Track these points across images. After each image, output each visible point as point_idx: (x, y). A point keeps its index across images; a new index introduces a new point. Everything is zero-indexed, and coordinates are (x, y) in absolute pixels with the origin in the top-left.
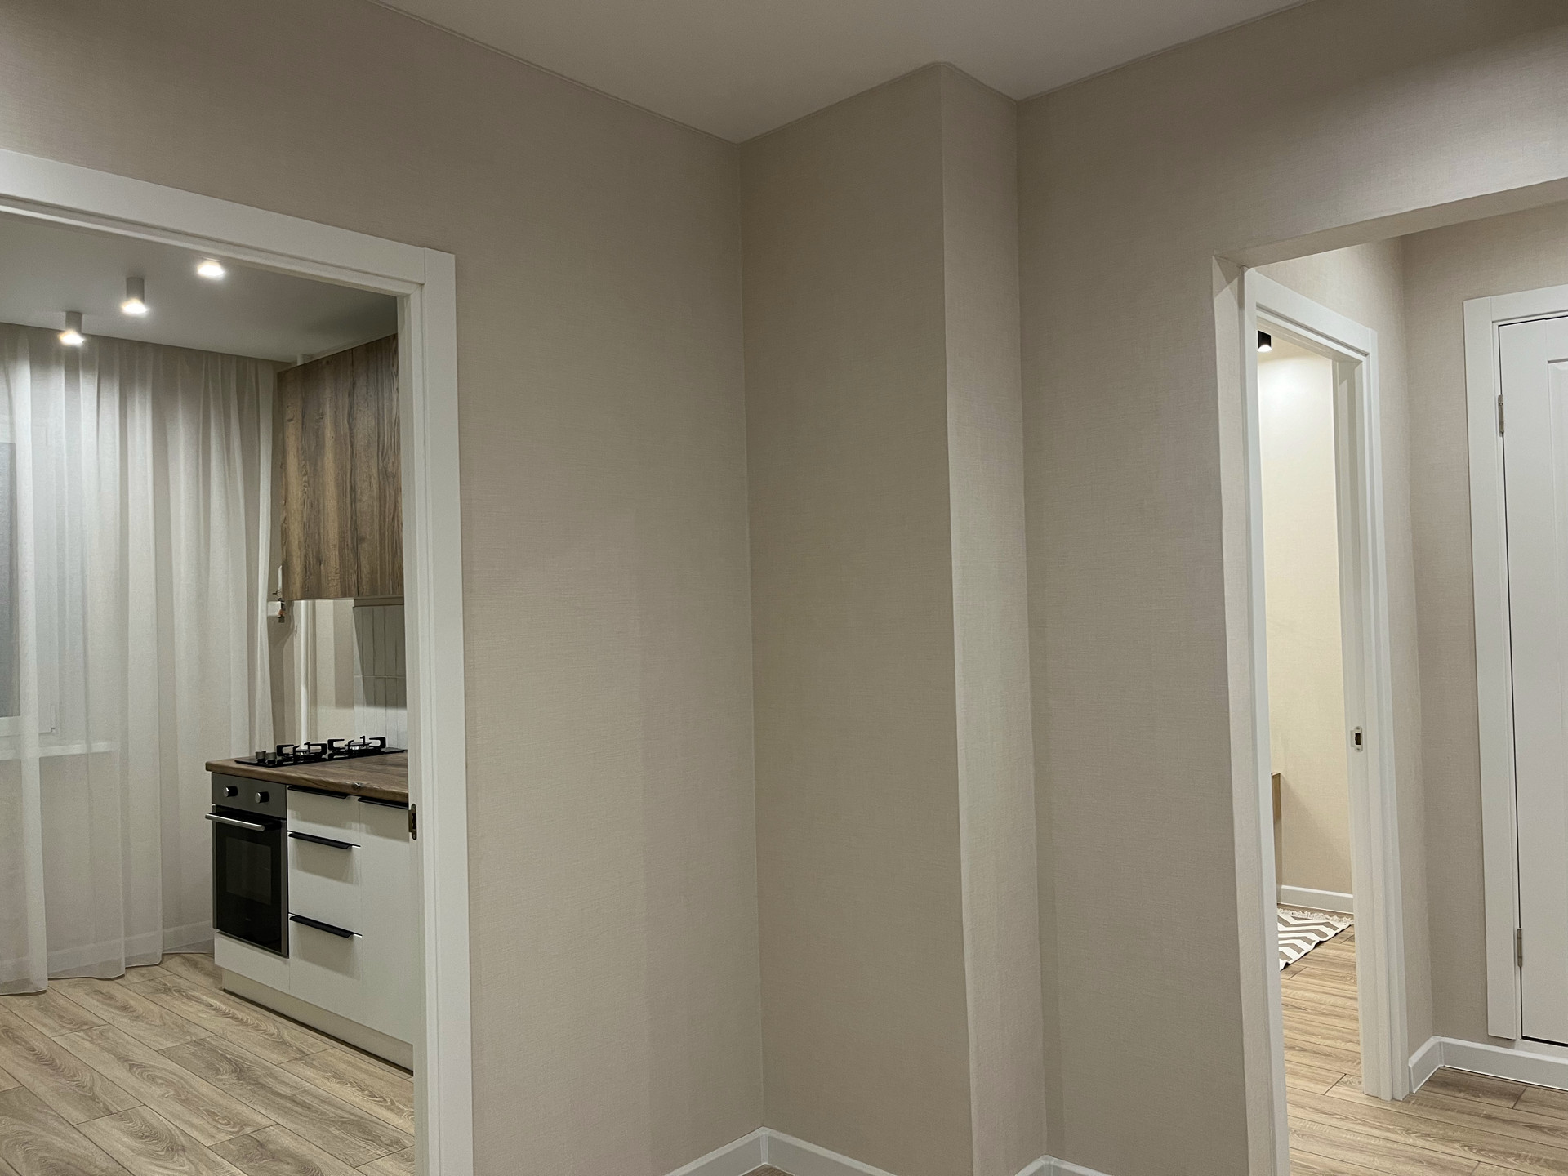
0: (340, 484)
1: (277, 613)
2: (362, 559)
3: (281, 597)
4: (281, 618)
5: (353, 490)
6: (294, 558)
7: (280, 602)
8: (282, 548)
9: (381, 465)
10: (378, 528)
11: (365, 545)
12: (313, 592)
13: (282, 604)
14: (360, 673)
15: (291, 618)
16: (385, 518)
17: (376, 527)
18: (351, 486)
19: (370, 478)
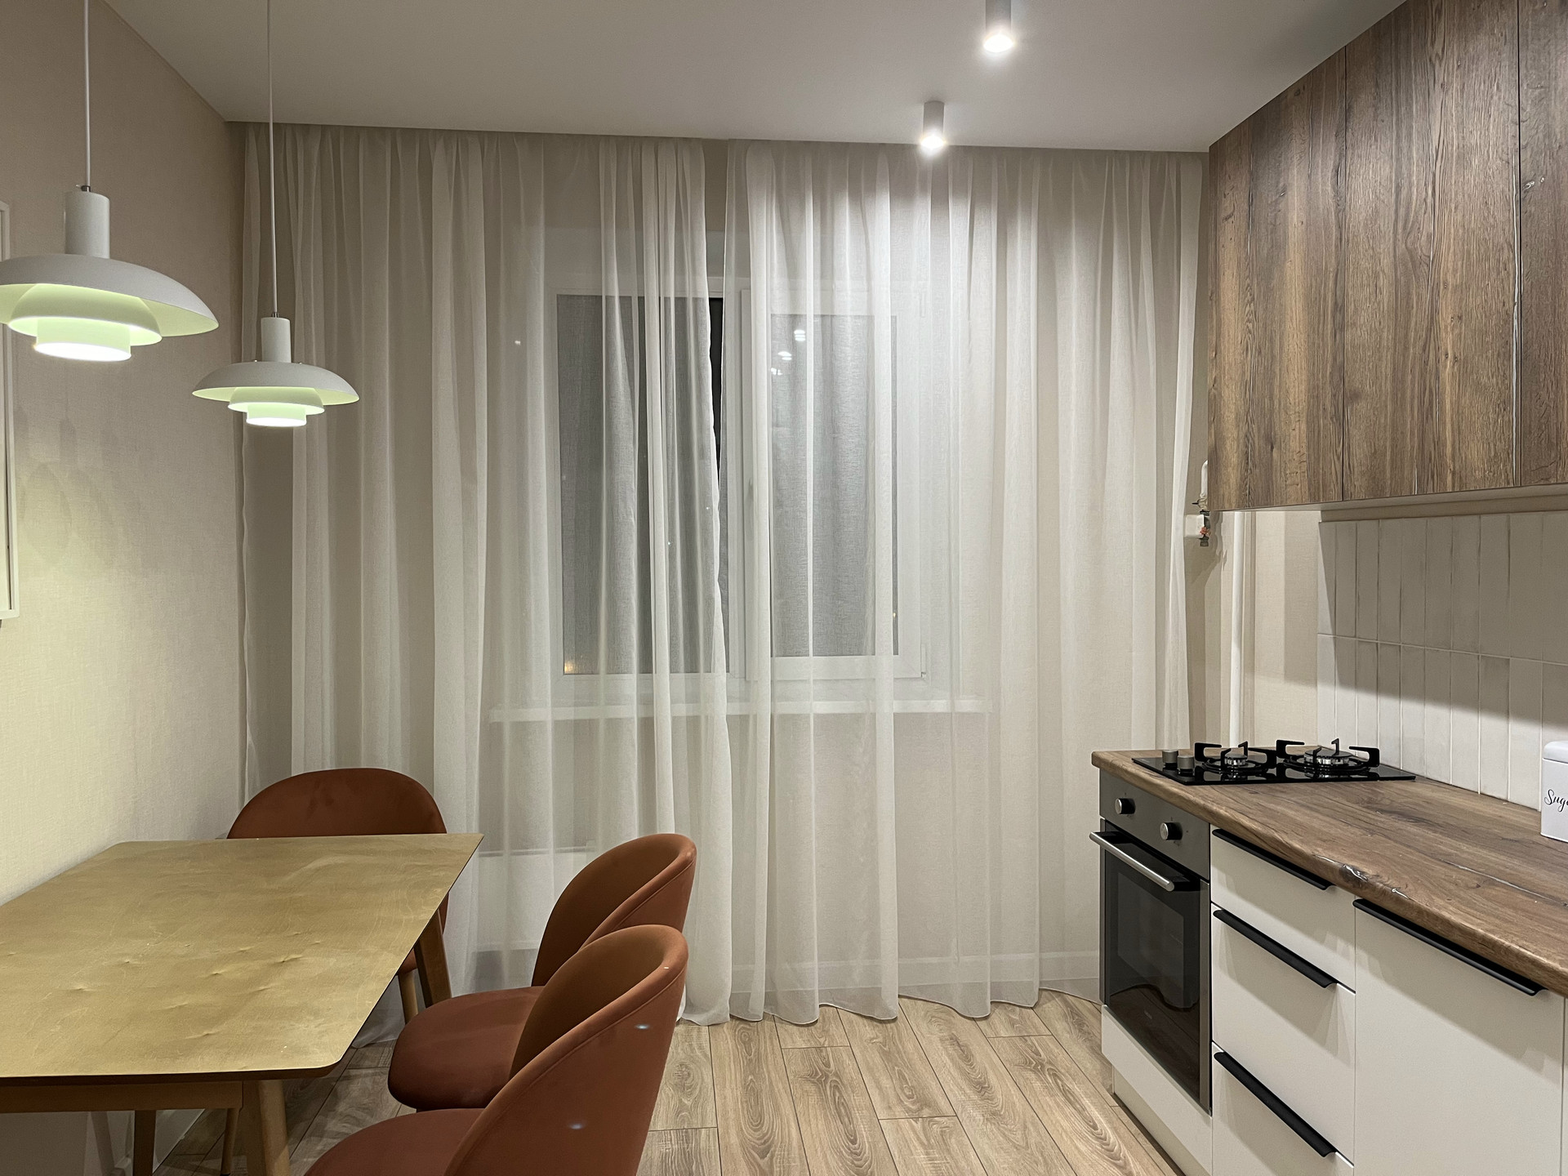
0: (1313, 302)
1: (1198, 533)
2: (1354, 432)
3: (1205, 508)
4: (1204, 540)
5: (1339, 308)
6: (1228, 443)
7: (1202, 516)
8: (1209, 428)
9: (1401, 247)
10: (1389, 371)
11: (1362, 407)
12: (1257, 496)
13: (1205, 519)
14: (1330, 631)
15: (1218, 540)
16: (1406, 348)
17: (1386, 368)
18: (1336, 304)
19: (1377, 277)
